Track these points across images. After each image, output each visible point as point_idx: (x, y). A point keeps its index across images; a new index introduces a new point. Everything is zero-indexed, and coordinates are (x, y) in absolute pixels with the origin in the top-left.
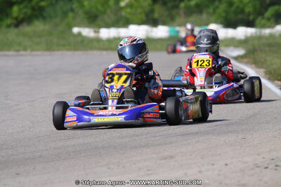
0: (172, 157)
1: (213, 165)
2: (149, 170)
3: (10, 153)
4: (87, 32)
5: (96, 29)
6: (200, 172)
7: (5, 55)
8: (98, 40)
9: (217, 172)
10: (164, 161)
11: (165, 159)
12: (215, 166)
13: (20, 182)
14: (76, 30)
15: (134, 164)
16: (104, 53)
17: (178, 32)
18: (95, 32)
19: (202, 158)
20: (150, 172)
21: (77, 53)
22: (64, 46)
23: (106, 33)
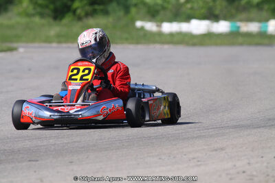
0: (222, 149)
1: (262, 157)
2: (198, 161)
3: (65, 141)
4: (150, 26)
5: (159, 24)
6: (249, 164)
7: (69, 47)
8: (160, 34)
9: (265, 164)
10: (214, 153)
11: (216, 150)
12: (264, 159)
13: (73, 170)
14: (139, 24)
15: (185, 155)
16: (166, 46)
17: (239, 27)
18: (157, 26)
19: (252, 151)
20: (199, 163)
21: (140, 46)
22: (127, 39)
23: (167, 27)
